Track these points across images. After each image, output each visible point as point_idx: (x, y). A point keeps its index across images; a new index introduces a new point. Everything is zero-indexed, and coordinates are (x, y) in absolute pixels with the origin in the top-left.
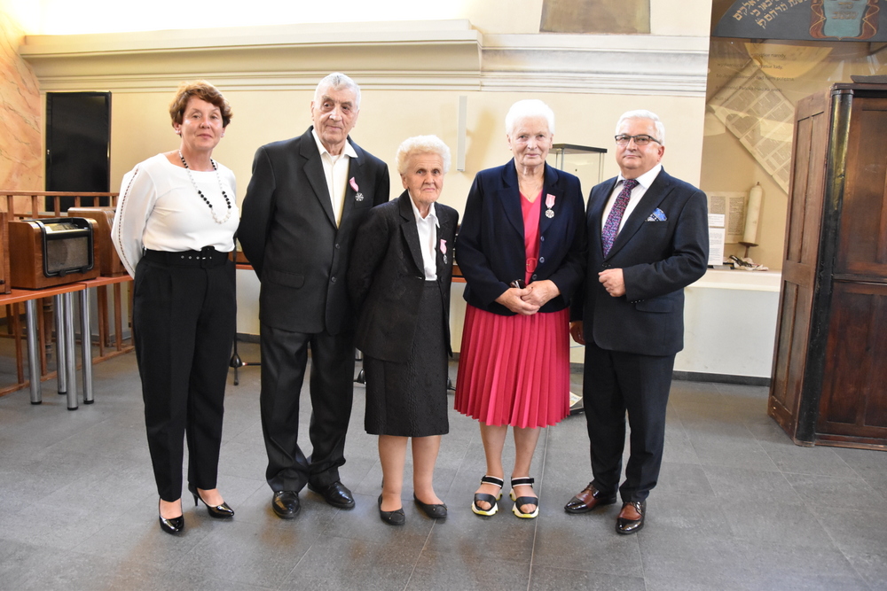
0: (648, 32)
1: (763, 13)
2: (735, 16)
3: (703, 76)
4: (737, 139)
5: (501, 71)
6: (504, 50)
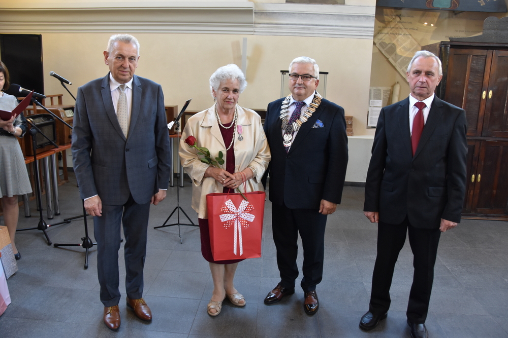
0: (343, 3)
3: (372, 28)
4: (387, 59)
5: (264, 24)
6: (266, 12)
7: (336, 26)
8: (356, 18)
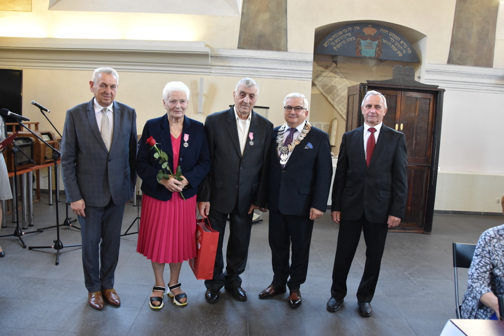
0: (286, 51)
1: (337, 44)
2: (324, 45)
3: (311, 71)
4: (326, 98)
5: (219, 66)
6: (221, 57)
7: (280, 69)
8: (297, 63)
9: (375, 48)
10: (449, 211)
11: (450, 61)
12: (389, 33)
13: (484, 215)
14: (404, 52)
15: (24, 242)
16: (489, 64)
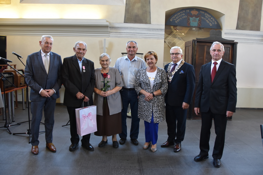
0: (150, 23)
1: (177, 20)
2: (170, 20)
3: (163, 34)
5: (114, 32)
6: (115, 27)
7: (147, 33)
8: (156, 30)
9: (197, 22)
10: (239, 108)
11: (238, 28)
12: (205, 13)
13: (257, 109)
14: (213, 23)
15: (10, 131)
16: (258, 29)
